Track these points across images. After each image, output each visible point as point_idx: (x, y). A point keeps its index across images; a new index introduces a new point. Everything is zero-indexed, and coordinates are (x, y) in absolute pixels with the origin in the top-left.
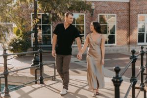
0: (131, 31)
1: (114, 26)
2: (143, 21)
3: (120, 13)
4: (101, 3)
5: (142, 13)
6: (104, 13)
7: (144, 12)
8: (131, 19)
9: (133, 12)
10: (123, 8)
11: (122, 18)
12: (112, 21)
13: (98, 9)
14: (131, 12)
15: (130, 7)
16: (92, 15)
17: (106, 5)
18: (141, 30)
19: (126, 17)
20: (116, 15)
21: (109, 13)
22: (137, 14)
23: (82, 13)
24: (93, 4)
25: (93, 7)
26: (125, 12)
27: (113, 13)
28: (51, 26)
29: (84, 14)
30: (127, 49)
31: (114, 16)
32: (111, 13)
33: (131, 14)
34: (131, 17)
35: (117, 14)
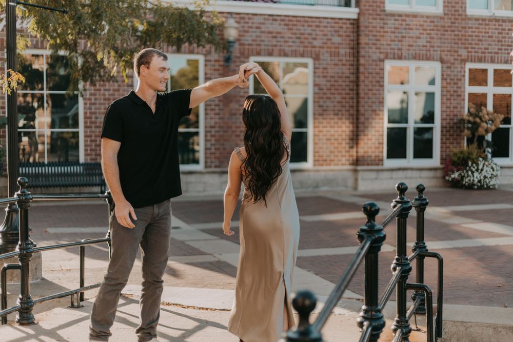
0: (362, 119)
1: (305, 102)
2: (402, 83)
3: (325, 57)
4: (257, 20)
5: (400, 58)
6: (270, 54)
7: (405, 53)
8: (362, 77)
9: (369, 53)
10: (336, 39)
11: (331, 71)
12: (297, 83)
13: (248, 39)
14: (362, 52)
15: (358, 35)
16: (228, 60)
17: (276, 27)
18: (397, 117)
19: (346, 71)
20: (310, 61)
21: (286, 55)
22: (383, 61)
23: (191, 52)
24: (231, 22)
25: (232, 33)
26: (342, 51)
27: (302, 56)
28: (81, 100)
29: (201, 59)
30: (350, 183)
31: (305, 66)
32: (295, 54)
33: (362, 61)
34: (362, 69)
35: (316, 58)
